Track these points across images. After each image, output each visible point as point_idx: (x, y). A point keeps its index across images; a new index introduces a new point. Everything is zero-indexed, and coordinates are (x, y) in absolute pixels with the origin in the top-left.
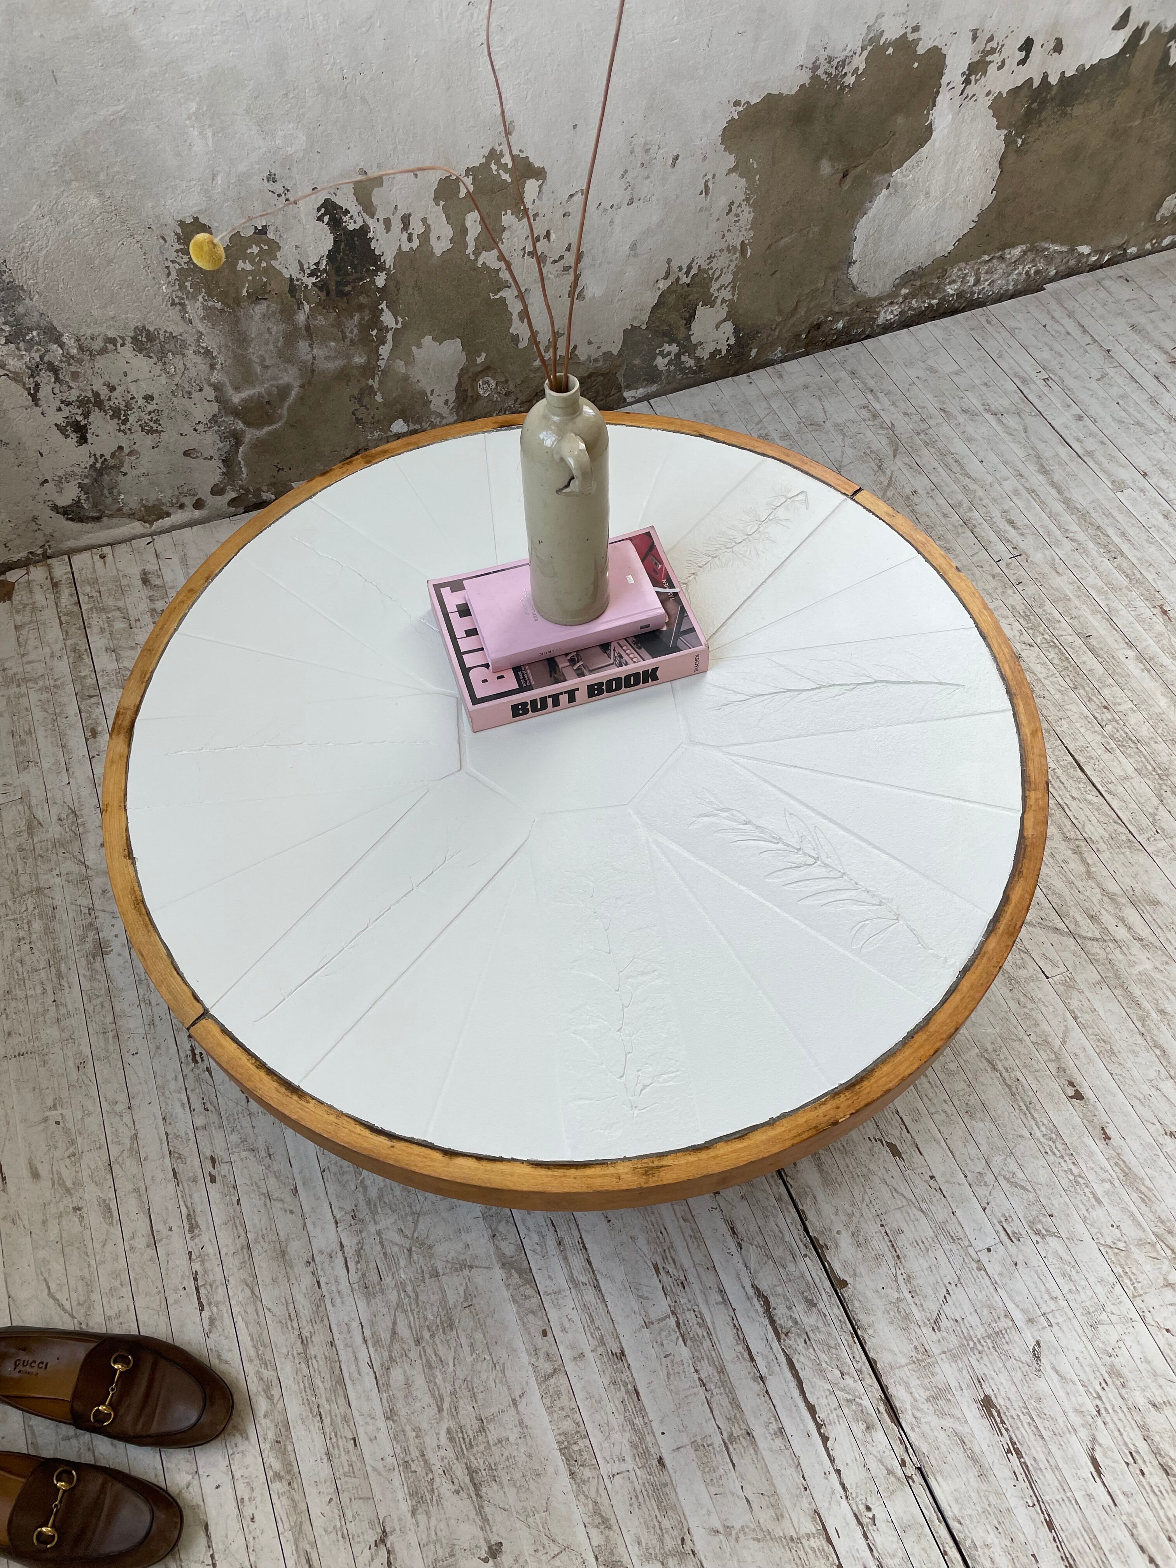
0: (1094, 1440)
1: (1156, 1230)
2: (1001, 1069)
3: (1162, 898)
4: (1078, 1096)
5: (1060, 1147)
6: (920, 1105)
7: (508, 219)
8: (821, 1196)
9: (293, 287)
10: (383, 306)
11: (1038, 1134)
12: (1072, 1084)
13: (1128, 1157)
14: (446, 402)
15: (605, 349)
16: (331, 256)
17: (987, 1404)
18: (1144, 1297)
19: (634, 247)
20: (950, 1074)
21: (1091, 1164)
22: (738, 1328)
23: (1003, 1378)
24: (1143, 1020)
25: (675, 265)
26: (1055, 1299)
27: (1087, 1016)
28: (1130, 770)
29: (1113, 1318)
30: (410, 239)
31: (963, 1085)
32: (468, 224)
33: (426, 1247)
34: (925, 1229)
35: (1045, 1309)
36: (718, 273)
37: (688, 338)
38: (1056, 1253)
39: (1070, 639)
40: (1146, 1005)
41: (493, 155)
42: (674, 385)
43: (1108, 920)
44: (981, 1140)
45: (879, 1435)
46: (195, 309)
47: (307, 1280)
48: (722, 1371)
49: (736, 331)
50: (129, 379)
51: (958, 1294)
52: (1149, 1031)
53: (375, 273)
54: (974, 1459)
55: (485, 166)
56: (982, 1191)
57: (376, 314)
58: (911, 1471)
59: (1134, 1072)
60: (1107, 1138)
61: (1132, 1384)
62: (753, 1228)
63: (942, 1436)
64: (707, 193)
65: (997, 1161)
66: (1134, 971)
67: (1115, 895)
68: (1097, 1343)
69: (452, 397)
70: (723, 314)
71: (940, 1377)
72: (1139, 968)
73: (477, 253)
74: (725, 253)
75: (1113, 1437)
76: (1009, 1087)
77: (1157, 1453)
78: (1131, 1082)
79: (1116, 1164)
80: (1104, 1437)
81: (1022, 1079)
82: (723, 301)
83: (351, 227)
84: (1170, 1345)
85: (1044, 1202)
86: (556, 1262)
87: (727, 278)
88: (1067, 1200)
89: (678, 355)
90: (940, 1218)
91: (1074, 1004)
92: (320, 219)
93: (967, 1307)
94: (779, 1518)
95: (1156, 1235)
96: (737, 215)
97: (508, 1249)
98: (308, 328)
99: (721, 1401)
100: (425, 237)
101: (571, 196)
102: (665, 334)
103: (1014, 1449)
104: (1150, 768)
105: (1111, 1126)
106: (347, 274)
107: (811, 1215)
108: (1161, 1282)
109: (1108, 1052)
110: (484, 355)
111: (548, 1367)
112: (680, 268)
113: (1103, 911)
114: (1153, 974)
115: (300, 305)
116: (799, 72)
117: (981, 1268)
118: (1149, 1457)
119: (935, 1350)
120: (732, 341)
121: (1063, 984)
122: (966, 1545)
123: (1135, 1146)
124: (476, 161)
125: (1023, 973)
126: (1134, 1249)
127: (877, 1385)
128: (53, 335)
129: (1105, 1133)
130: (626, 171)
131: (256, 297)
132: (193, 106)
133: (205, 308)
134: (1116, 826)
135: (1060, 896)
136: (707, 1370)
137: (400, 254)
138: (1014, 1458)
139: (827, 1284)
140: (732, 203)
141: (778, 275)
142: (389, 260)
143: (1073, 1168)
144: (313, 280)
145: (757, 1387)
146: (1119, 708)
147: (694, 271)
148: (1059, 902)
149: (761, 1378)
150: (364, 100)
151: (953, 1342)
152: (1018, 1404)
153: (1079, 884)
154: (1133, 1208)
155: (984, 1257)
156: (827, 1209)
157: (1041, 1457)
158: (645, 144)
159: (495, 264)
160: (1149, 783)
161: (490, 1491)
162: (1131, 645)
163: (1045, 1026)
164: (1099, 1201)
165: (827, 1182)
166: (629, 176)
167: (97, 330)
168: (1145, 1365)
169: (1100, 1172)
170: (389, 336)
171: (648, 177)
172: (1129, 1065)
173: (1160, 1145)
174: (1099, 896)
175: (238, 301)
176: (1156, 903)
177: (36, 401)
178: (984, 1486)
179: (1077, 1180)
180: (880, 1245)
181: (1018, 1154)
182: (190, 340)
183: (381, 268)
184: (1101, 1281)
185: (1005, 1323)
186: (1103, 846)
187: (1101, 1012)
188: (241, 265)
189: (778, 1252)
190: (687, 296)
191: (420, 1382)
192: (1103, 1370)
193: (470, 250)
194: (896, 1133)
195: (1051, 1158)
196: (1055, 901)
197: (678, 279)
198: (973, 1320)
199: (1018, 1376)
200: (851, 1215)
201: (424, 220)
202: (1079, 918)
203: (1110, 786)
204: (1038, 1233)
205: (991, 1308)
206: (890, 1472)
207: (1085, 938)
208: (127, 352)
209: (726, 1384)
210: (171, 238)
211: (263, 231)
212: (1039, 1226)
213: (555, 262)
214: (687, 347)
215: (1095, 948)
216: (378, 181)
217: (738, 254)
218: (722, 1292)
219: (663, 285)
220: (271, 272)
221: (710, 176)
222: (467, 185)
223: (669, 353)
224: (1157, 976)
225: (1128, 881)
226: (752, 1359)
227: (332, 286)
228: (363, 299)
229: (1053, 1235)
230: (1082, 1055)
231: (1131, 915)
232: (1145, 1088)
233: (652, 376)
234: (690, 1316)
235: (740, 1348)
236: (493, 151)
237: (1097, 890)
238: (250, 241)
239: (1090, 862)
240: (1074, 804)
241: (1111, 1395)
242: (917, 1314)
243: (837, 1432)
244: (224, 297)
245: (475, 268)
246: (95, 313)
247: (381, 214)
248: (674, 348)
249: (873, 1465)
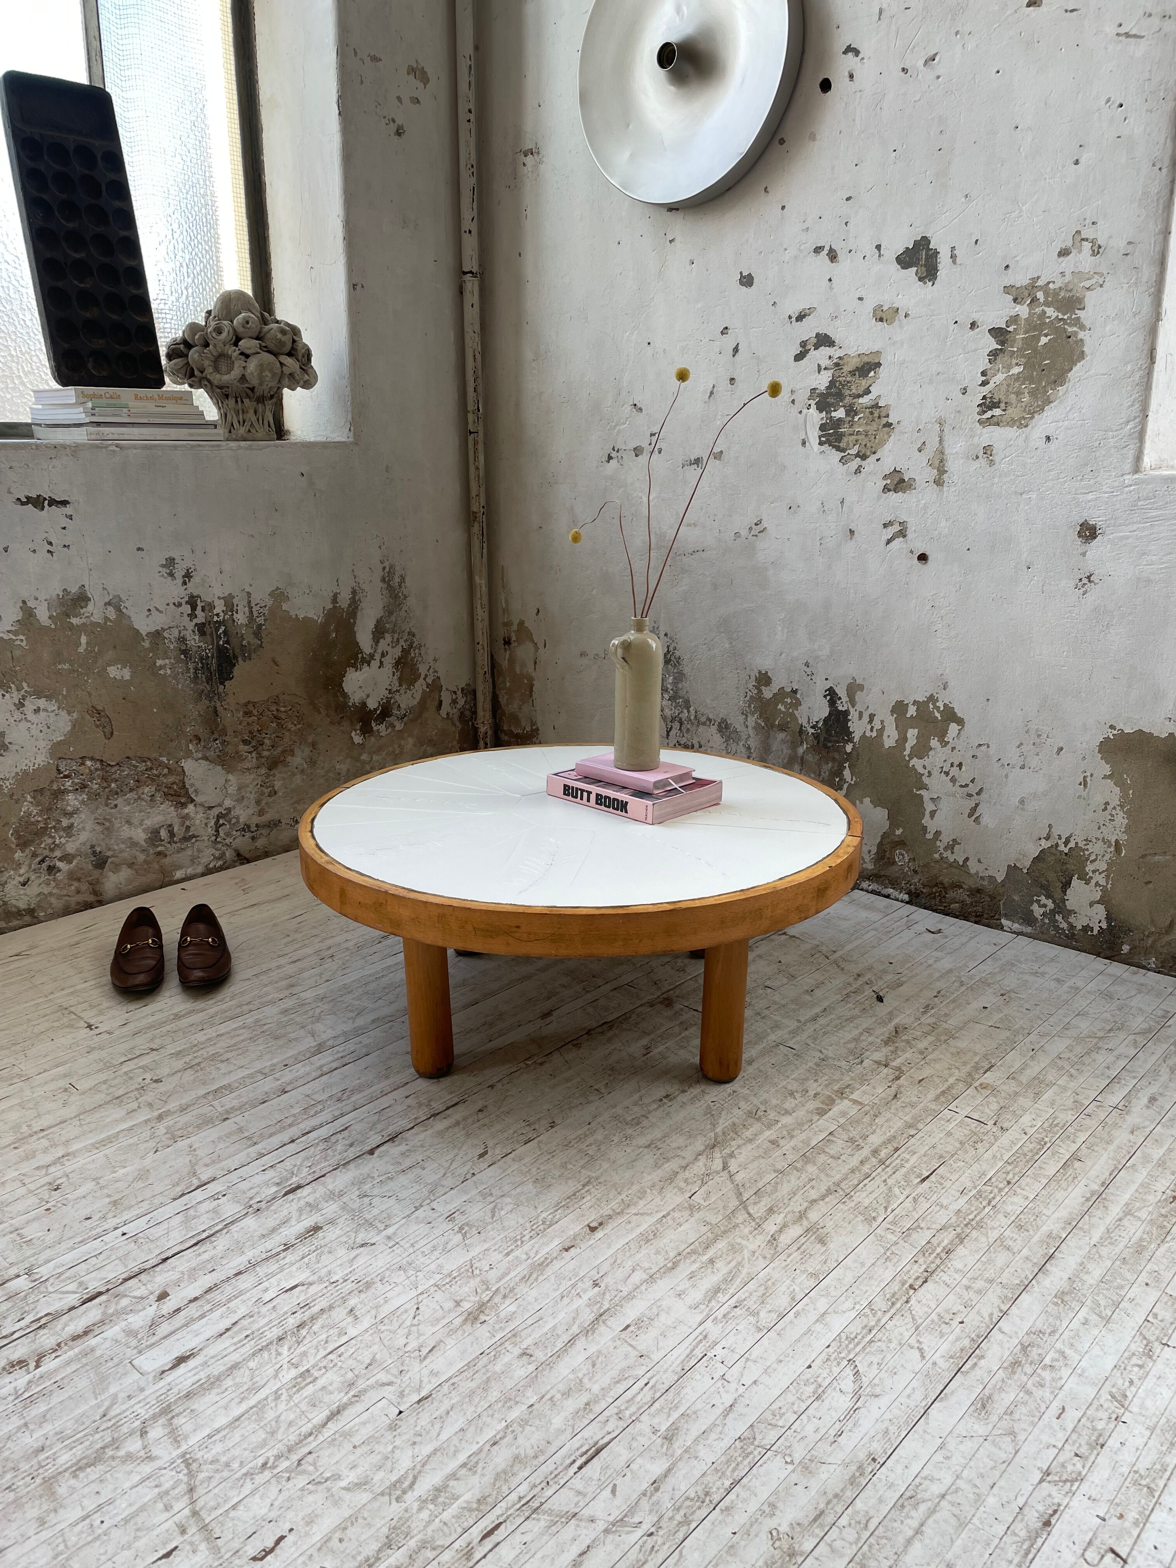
0: (311, 1284)
1: (502, 1289)
2: (587, 1188)
3: (831, 1246)
4: (593, 1229)
5: (541, 1227)
6: (527, 1160)
7: (934, 743)
8: (428, 1132)
9: (801, 731)
10: (847, 765)
11: (544, 1215)
12: (601, 1224)
13: (557, 1265)
14: (869, 852)
15: (990, 873)
16: (826, 720)
17: (316, 1229)
18: (440, 1292)
19: (1022, 802)
20: (564, 1166)
21: (537, 1246)
22: (321, 1126)
23: (338, 1232)
24: (694, 1252)
25: (1055, 832)
26: (412, 1245)
27: (671, 1222)
28: (955, 1207)
29: (413, 1278)
30: (872, 730)
31: (558, 1173)
32: (909, 735)
33: (318, 1019)
34: (432, 1178)
35: (401, 1243)
36: (1093, 857)
37: (1064, 901)
38: (450, 1240)
39: (1062, 1151)
40: (710, 1253)
41: (932, 699)
42: (1046, 937)
43: (779, 1219)
44: (518, 1190)
45: (274, 1189)
46: (752, 720)
47: (282, 996)
48: (290, 1126)
49: (1109, 918)
50: (710, 744)
51: (392, 1201)
52: (685, 1258)
53: (847, 742)
54: (274, 1230)
55: (926, 703)
56: (478, 1198)
57: (841, 769)
58: (255, 1207)
59: (639, 1256)
60: (567, 1250)
61: (363, 1296)
62: (390, 1114)
63: (285, 1212)
64: (1085, 786)
65: (508, 1200)
66: (739, 1240)
67: (807, 1219)
68: (388, 1273)
69: (874, 850)
70: (1098, 896)
71: (327, 1205)
72: (744, 1242)
73: (911, 756)
74: (1100, 843)
75: (316, 1294)
76: (574, 1194)
77: (313, 1318)
78: (628, 1254)
79: (546, 1259)
80: (313, 1289)
81: (585, 1200)
82: (1097, 884)
83: (840, 708)
84: (406, 1311)
85: (490, 1227)
86: (331, 1058)
87: (1103, 866)
88: (499, 1238)
89: (1053, 912)
90: (444, 1182)
91: (677, 1214)
92: (825, 696)
93: (383, 1207)
94: (207, 1165)
95: (497, 1290)
96: (1112, 816)
97: (330, 1043)
98: (802, 758)
99: (273, 1129)
100: (881, 731)
101: (980, 745)
102: (1042, 887)
103: (287, 1247)
104: (971, 1217)
105: (579, 1250)
106: (831, 735)
107: (413, 1131)
108: (458, 1298)
109: (646, 1239)
110: (901, 830)
111: (267, 1071)
112: (1060, 837)
113: (782, 1215)
114: (746, 1251)
115: (802, 742)
116: (1167, 723)
117: (417, 1209)
118: (308, 1314)
119: (345, 1199)
120: (1104, 925)
121: (690, 1205)
122: (213, 1239)
123: (572, 1265)
124: (921, 699)
125: (682, 1184)
126: (479, 1279)
127: (308, 1181)
128: (687, 705)
129: (569, 1248)
130: (1021, 744)
131: (783, 728)
132: (783, 616)
133: (756, 723)
134: (882, 1208)
135: (775, 1190)
136: (289, 1121)
137: (864, 736)
138: (282, 1248)
139: (369, 1148)
140: (1107, 803)
141: (1150, 886)
142: (857, 737)
143: (527, 1237)
144: (813, 731)
145: (286, 1139)
146: (1019, 1190)
147: (1072, 844)
148: (769, 1190)
149: (293, 1141)
150: (865, 641)
151: (356, 1206)
152: (322, 1243)
153: (797, 1197)
154: (513, 1274)
155: (425, 1208)
156: (422, 1136)
157: (287, 1260)
158: (1037, 730)
159: (921, 770)
160: (953, 1220)
161: (190, 1072)
162: (1106, 1185)
163: (642, 1203)
164: (508, 1254)
165: (441, 1134)
166: (1024, 748)
167: (706, 712)
168: (382, 1302)
169: (534, 1251)
170: (846, 786)
171: (1037, 755)
172: (644, 1252)
173: (581, 1279)
174: (797, 1210)
175: (772, 726)
176: (822, 1241)
177: (668, 735)
178: (256, 1239)
179: (518, 1241)
180: (407, 1163)
181: (520, 1208)
182: (744, 737)
183: (851, 740)
184: (440, 1266)
185: (381, 1226)
186: (853, 1204)
187: (680, 1229)
188: (780, 706)
189: (379, 1127)
190: (1064, 864)
191: (242, 1038)
192: (368, 1279)
193: (907, 753)
194: (497, 1151)
195: (528, 1225)
196: (769, 1188)
197: (1057, 845)
198: (375, 1212)
199: (344, 1239)
200: (422, 1146)
201: (882, 722)
202: (763, 1203)
203: (922, 1199)
204: (461, 1229)
205: (389, 1217)
206: (251, 1198)
207: (745, 1208)
208: (714, 729)
209: (283, 1129)
210: (753, 678)
211: (795, 692)
212: (466, 1228)
213: (961, 786)
214: (1061, 908)
215: (741, 1216)
216: (861, 687)
217: (1112, 849)
218: (342, 1115)
219: (1045, 844)
220: (792, 715)
221: (1088, 774)
222: (912, 711)
223: (1045, 906)
224: (746, 1254)
225: (830, 1224)
226: (304, 1135)
227: (822, 739)
228: (836, 755)
229: (464, 1235)
230: (632, 1225)
231: (795, 1231)
232: (629, 1264)
233: (1028, 919)
234: (320, 1107)
235: (308, 1129)
236: (932, 696)
237: (802, 1208)
238: (787, 695)
239: (827, 1200)
240: (878, 1181)
241: (349, 1286)
242: (366, 1187)
243: (271, 1173)
244: (766, 720)
245: (908, 767)
246: (708, 701)
247: (859, 707)
248: (1050, 904)
249: (254, 1191)
